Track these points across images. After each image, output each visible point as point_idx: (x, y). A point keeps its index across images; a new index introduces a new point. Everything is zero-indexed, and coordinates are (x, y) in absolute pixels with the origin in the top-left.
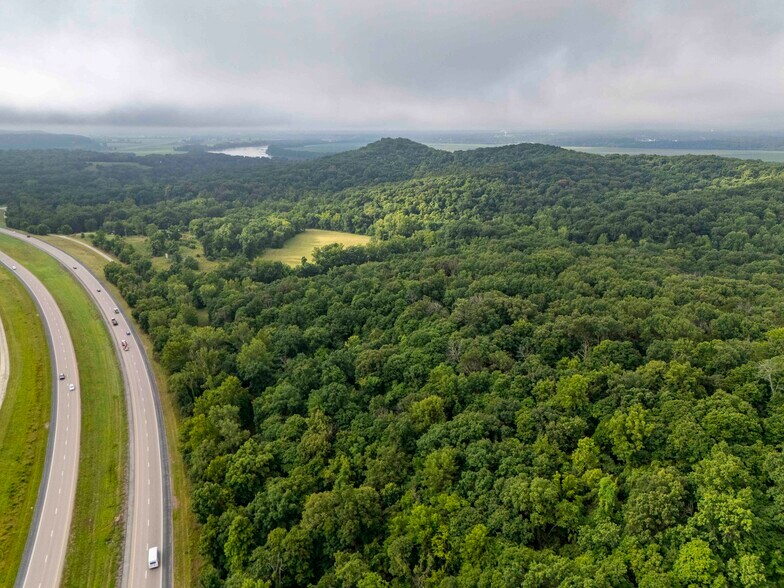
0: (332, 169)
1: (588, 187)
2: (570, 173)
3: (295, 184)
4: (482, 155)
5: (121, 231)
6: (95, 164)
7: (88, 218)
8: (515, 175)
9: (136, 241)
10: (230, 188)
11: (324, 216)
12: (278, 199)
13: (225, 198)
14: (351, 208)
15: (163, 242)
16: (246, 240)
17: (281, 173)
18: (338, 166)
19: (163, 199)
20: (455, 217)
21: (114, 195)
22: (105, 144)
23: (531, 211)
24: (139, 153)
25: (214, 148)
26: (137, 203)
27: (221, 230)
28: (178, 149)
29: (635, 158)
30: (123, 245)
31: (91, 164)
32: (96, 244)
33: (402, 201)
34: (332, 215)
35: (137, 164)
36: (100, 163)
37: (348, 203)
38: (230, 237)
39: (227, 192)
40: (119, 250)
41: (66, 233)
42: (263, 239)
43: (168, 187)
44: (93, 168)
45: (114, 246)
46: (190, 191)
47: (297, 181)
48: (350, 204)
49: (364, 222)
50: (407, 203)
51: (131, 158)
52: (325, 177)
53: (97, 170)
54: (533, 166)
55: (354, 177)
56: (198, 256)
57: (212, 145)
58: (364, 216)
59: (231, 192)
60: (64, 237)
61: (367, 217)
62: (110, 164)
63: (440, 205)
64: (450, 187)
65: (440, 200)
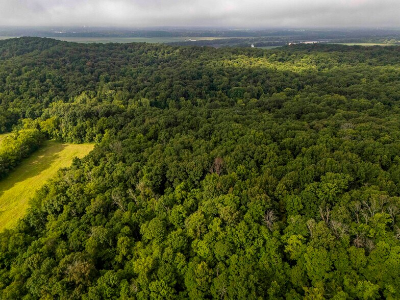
1: (108, 66)
63: (15, 93)
64: (14, 76)
65: (13, 88)
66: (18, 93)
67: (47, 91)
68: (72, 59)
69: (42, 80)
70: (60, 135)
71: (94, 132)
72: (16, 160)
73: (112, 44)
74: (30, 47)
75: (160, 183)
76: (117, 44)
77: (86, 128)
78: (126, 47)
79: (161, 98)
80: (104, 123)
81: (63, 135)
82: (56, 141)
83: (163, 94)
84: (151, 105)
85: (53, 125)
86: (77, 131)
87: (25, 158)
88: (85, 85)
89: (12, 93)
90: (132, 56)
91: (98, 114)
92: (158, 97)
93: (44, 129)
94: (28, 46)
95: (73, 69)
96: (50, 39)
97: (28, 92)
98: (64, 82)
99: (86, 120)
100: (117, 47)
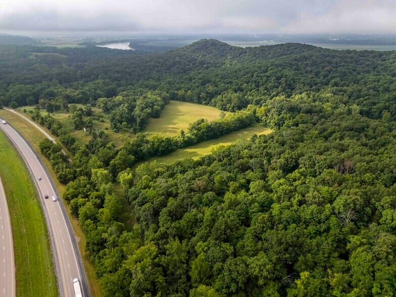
0: (177, 59)
1: (345, 72)
2: (330, 63)
3: (156, 69)
4: (264, 50)
5: (51, 109)
6: (34, 54)
7: (29, 96)
8: (296, 64)
9: (62, 117)
10: (118, 72)
11: (181, 92)
12: (148, 79)
13: (116, 79)
14: (198, 87)
15: (81, 119)
16: (140, 116)
17: (147, 62)
18: (180, 57)
19: (77, 80)
20: (268, 93)
21: (45, 77)
22: (40, 41)
23: (316, 89)
24: (59, 47)
25: (101, 44)
26: (60, 83)
27: (120, 108)
28: (81, 44)
29: (361, 52)
30: (53, 121)
31: (32, 54)
32: (33, 119)
33: (231, 83)
34: (186, 91)
35: (58, 54)
36: (37, 54)
37: (195, 83)
38: (128, 113)
39: (116, 75)
40: (50, 125)
41: (14, 107)
42: (149, 113)
43: (79, 71)
44: (32, 57)
45: (46, 122)
46: (93, 74)
47: (157, 67)
48: (196, 85)
49: (208, 97)
50: (234, 84)
51: (55, 50)
52: (174, 64)
53: (35, 58)
54: (306, 58)
55: (191, 65)
56: (107, 129)
57: (99, 42)
58: (207, 93)
59: (119, 75)
60: (12, 111)
61: (210, 93)
62: (43, 54)
63: (255, 85)
64: (260, 73)
65: (255, 82)
66: (258, 86)
67: (278, 87)
68: (314, 64)
69: (278, 78)
70: (266, 121)
71: (290, 124)
72: (228, 129)
73: (366, 51)
74: (290, 52)
75: (292, 166)
76: (372, 52)
77: (285, 119)
78: (380, 55)
79: (376, 108)
80: (301, 118)
81: (268, 121)
82: (262, 125)
83: (380, 105)
84: (361, 113)
85: (264, 112)
86: (278, 120)
87: (236, 130)
88: (311, 87)
89: (253, 85)
90: (381, 65)
91: (300, 110)
92: (375, 107)
93: (258, 114)
94: (288, 50)
95: (311, 72)
96: (309, 45)
97: (264, 86)
98: (295, 82)
99: (289, 113)
100: (370, 54)
